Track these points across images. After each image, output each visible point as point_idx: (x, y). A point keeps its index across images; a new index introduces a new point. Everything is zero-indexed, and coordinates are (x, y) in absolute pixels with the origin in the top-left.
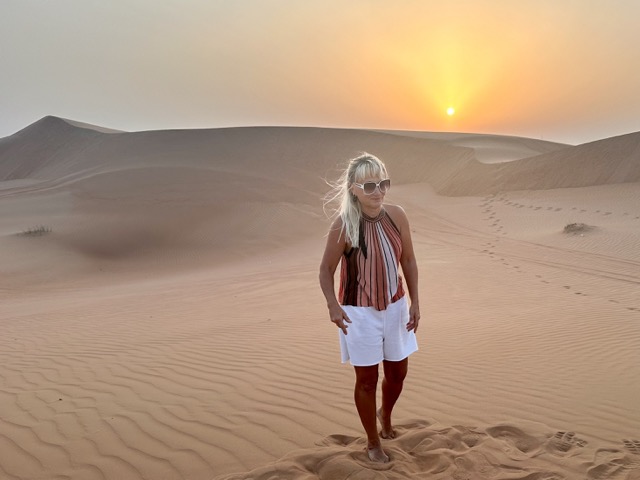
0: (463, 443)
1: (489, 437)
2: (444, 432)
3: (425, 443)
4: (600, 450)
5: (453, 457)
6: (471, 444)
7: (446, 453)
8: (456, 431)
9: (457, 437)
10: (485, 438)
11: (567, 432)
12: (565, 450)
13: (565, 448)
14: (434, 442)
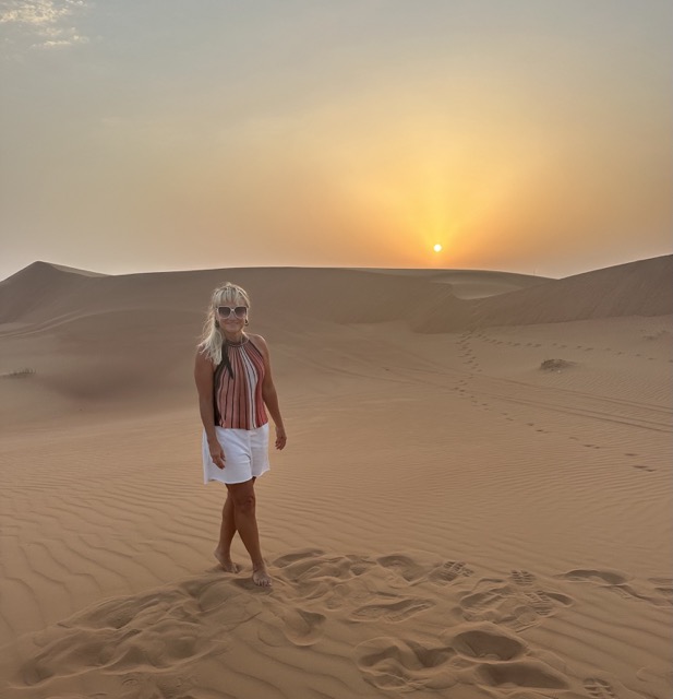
0: (350, 572)
1: (379, 566)
2: (335, 561)
3: (313, 571)
4: (484, 580)
5: (334, 584)
6: (358, 572)
7: (327, 580)
8: (347, 559)
9: (347, 565)
10: (373, 567)
11: (458, 562)
12: (450, 580)
13: (450, 577)
14: (321, 570)
